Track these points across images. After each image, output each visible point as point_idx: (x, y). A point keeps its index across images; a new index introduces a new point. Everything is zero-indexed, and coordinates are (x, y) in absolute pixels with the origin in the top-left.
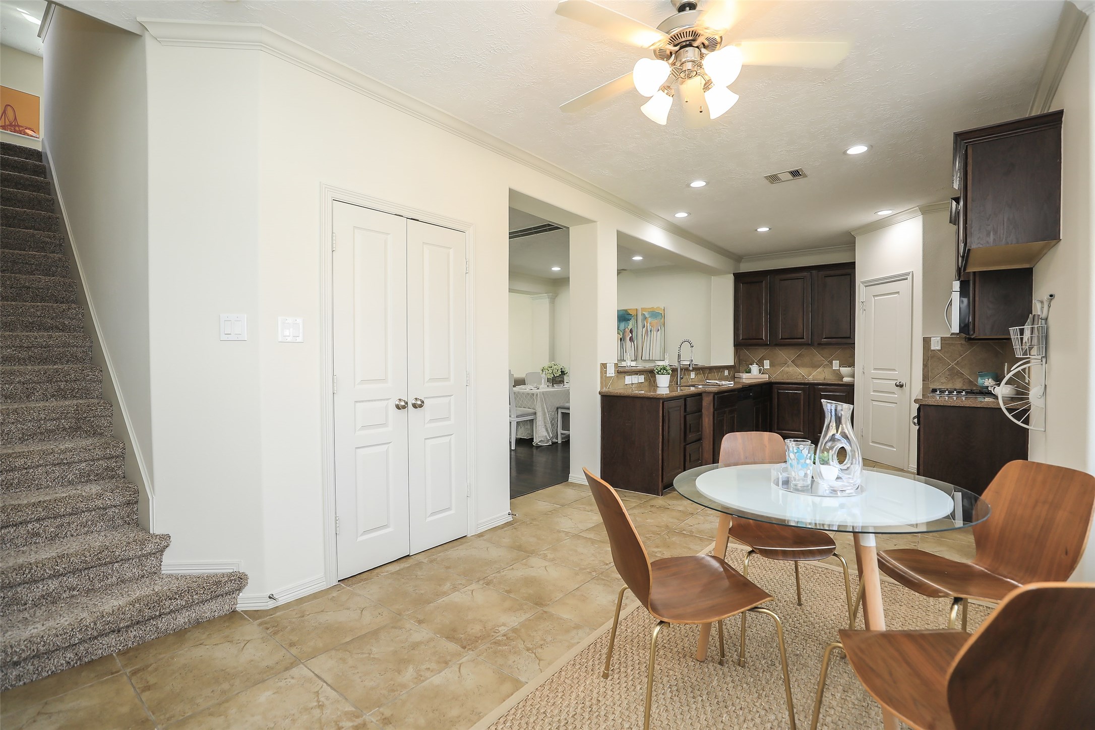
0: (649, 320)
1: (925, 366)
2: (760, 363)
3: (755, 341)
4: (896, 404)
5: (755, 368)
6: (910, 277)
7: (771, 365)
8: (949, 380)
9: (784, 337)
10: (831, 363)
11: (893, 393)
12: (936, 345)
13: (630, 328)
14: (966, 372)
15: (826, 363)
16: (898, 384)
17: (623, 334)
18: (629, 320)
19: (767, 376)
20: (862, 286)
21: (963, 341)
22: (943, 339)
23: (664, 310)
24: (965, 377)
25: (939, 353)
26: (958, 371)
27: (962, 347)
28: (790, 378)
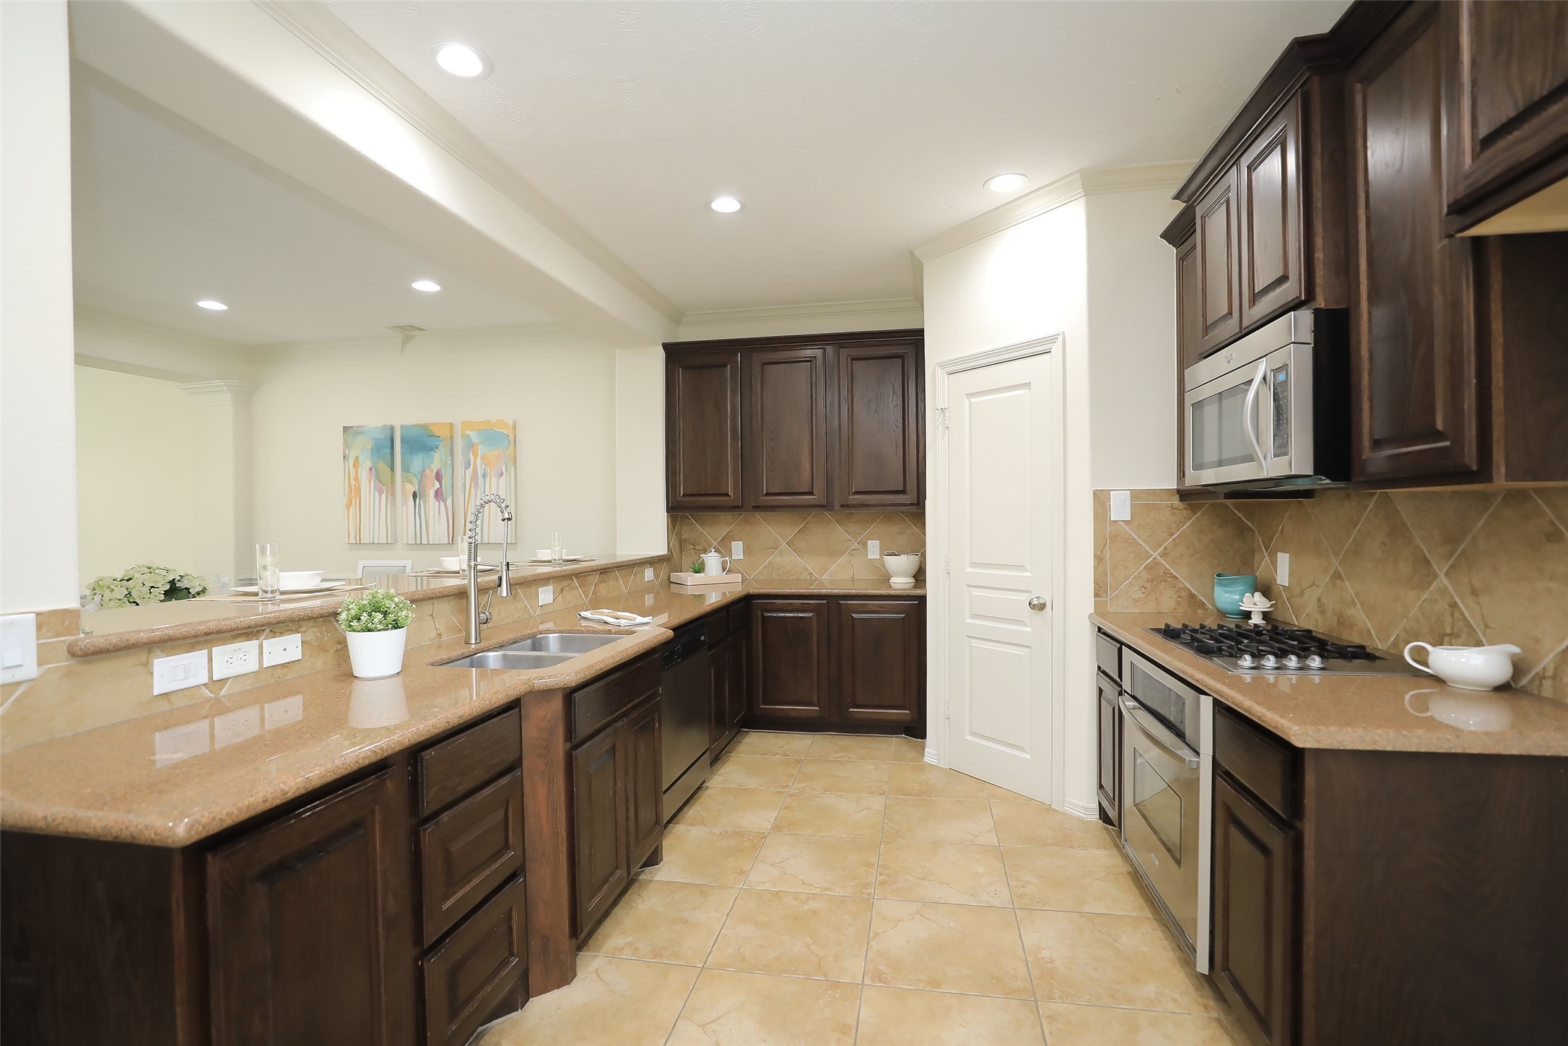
0: (481, 450)
1: (1099, 559)
2: (723, 549)
3: (712, 498)
4: (1028, 650)
5: (712, 561)
6: (1056, 348)
7: (748, 551)
8: (1149, 595)
9: (772, 491)
10: (865, 545)
11: (1021, 623)
12: (1120, 510)
13: (435, 467)
14: (1182, 574)
15: (855, 545)
16: (1035, 602)
17: (420, 483)
18: (432, 449)
19: (738, 577)
20: (941, 374)
21: (1176, 501)
22: (1135, 495)
23: (514, 427)
24: (1180, 585)
25: (1127, 528)
26: (1166, 572)
27: (1173, 514)
28: (784, 578)
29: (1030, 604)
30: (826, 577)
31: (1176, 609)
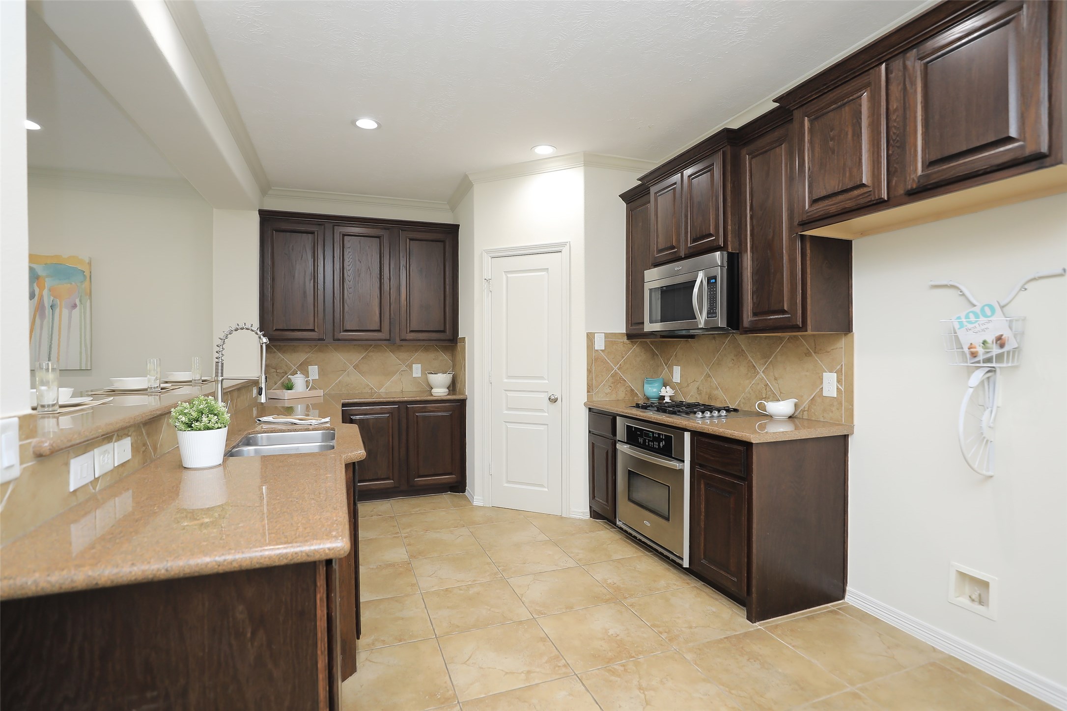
0: (48, 283)
1: (589, 371)
2: (303, 371)
3: (300, 333)
4: (546, 426)
5: (298, 380)
6: (565, 250)
7: (322, 372)
8: (613, 390)
10: (411, 368)
11: (544, 410)
12: (600, 344)
14: (627, 378)
15: (404, 368)
16: (553, 397)
20: (487, 259)
21: (625, 339)
22: (607, 335)
23: (90, 264)
24: (627, 385)
25: (602, 354)
26: (621, 378)
27: (624, 346)
28: (351, 392)
29: (549, 399)
30: (382, 390)
31: (625, 398)
